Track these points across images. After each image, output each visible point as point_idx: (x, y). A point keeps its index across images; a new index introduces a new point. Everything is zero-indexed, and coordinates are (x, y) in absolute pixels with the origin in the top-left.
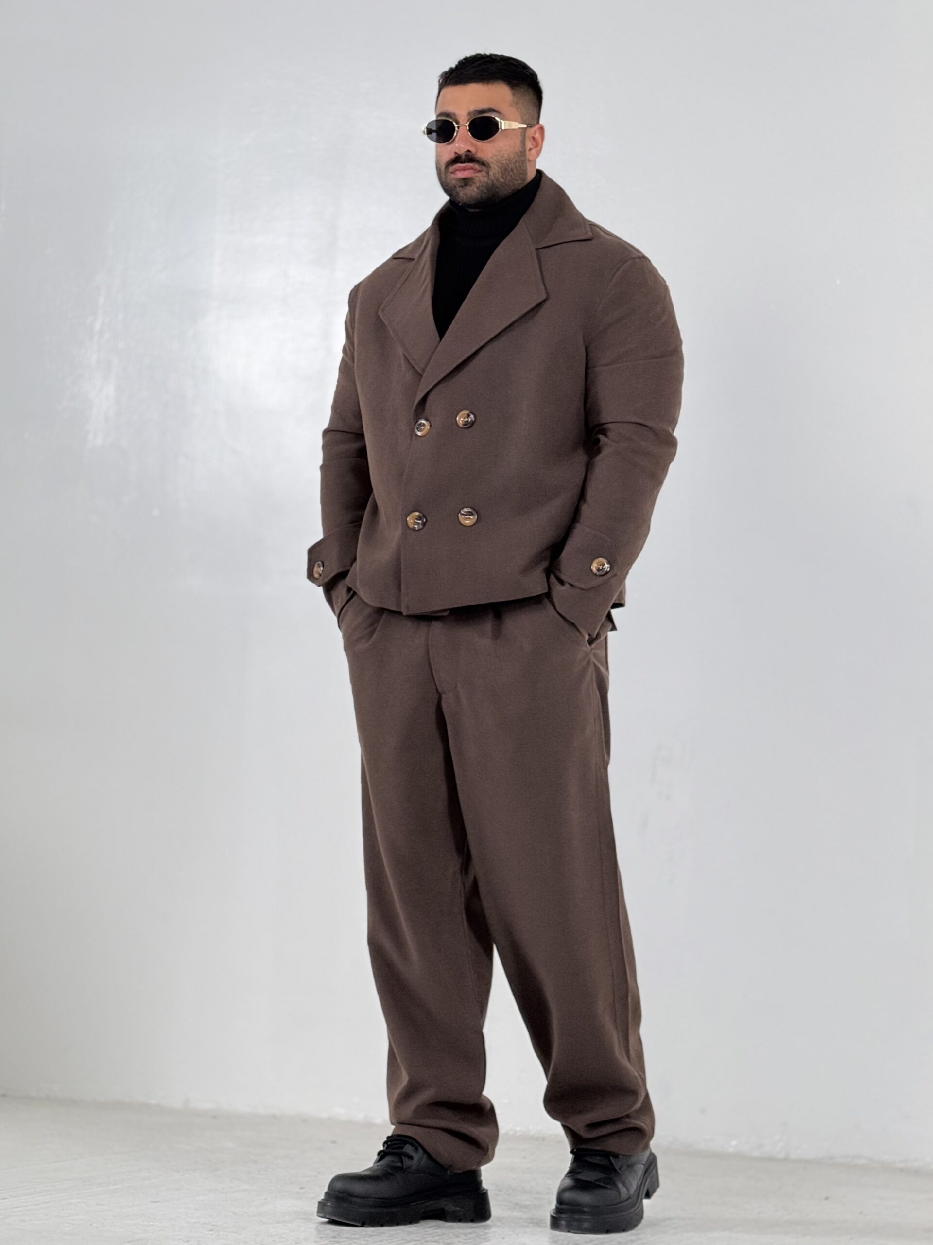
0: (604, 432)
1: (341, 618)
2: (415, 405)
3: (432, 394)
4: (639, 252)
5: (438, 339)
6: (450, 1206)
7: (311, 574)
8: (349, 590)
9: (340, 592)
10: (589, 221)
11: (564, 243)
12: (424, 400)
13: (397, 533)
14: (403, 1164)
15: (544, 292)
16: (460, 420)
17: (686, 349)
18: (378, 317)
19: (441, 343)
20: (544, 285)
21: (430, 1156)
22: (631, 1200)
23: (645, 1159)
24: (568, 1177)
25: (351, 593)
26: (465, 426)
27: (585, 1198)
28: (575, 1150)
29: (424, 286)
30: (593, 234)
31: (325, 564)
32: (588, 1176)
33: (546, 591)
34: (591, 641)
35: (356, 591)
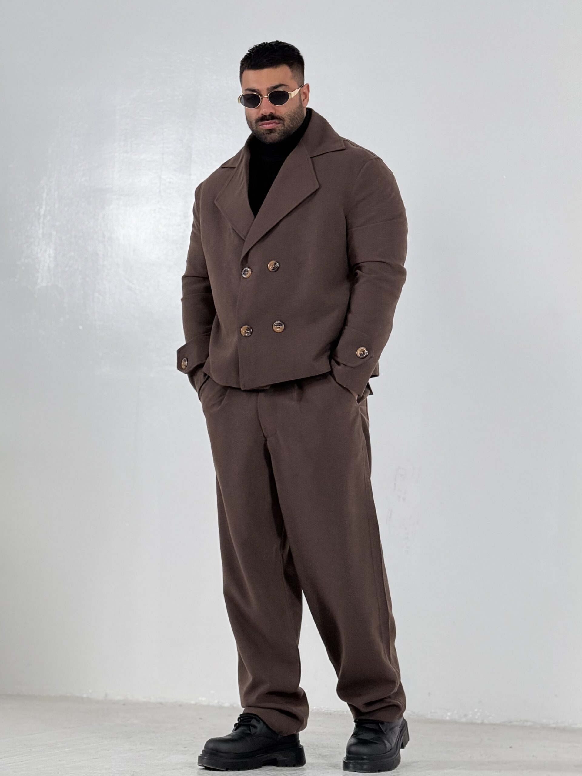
0: (360, 268)
1: (200, 394)
2: (241, 259)
3: (252, 251)
4: (374, 155)
5: (253, 217)
6: (280, 757)
7: (180, 366)
8: (205, 375)
9: (200, 376)
10: (343, 138)
11: (328, 152)
12: (247, 255)
13: (235, 339)
14: (250, 731)
15: (318, 184)
16: (270, 266)
17: (408, 213)
18: (214, 204)
19: (255, 220)
20: (317, 179)
21: (267, 727)
22: (392, 751)
23: (400, 724)
24: (353, 737)
25: (207, 377)
26: (273, 271)
27: (363, 750)
28: (357, 720)
29: (242, 184)
30: (345, 146)
31: (189, 360)
32: (366, 736)
33: (330, 370)
34: (359, 400)
35: (210, 376)
